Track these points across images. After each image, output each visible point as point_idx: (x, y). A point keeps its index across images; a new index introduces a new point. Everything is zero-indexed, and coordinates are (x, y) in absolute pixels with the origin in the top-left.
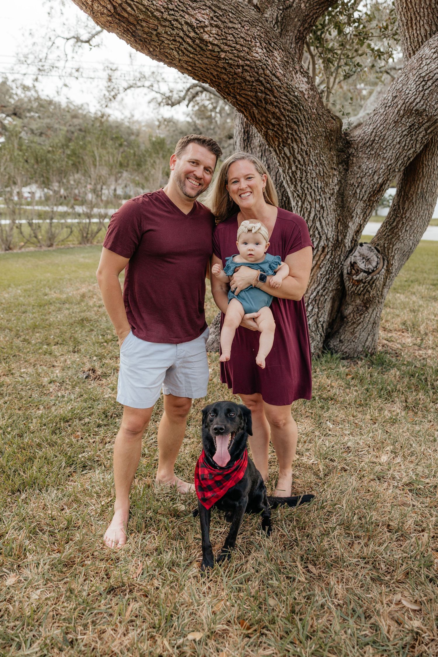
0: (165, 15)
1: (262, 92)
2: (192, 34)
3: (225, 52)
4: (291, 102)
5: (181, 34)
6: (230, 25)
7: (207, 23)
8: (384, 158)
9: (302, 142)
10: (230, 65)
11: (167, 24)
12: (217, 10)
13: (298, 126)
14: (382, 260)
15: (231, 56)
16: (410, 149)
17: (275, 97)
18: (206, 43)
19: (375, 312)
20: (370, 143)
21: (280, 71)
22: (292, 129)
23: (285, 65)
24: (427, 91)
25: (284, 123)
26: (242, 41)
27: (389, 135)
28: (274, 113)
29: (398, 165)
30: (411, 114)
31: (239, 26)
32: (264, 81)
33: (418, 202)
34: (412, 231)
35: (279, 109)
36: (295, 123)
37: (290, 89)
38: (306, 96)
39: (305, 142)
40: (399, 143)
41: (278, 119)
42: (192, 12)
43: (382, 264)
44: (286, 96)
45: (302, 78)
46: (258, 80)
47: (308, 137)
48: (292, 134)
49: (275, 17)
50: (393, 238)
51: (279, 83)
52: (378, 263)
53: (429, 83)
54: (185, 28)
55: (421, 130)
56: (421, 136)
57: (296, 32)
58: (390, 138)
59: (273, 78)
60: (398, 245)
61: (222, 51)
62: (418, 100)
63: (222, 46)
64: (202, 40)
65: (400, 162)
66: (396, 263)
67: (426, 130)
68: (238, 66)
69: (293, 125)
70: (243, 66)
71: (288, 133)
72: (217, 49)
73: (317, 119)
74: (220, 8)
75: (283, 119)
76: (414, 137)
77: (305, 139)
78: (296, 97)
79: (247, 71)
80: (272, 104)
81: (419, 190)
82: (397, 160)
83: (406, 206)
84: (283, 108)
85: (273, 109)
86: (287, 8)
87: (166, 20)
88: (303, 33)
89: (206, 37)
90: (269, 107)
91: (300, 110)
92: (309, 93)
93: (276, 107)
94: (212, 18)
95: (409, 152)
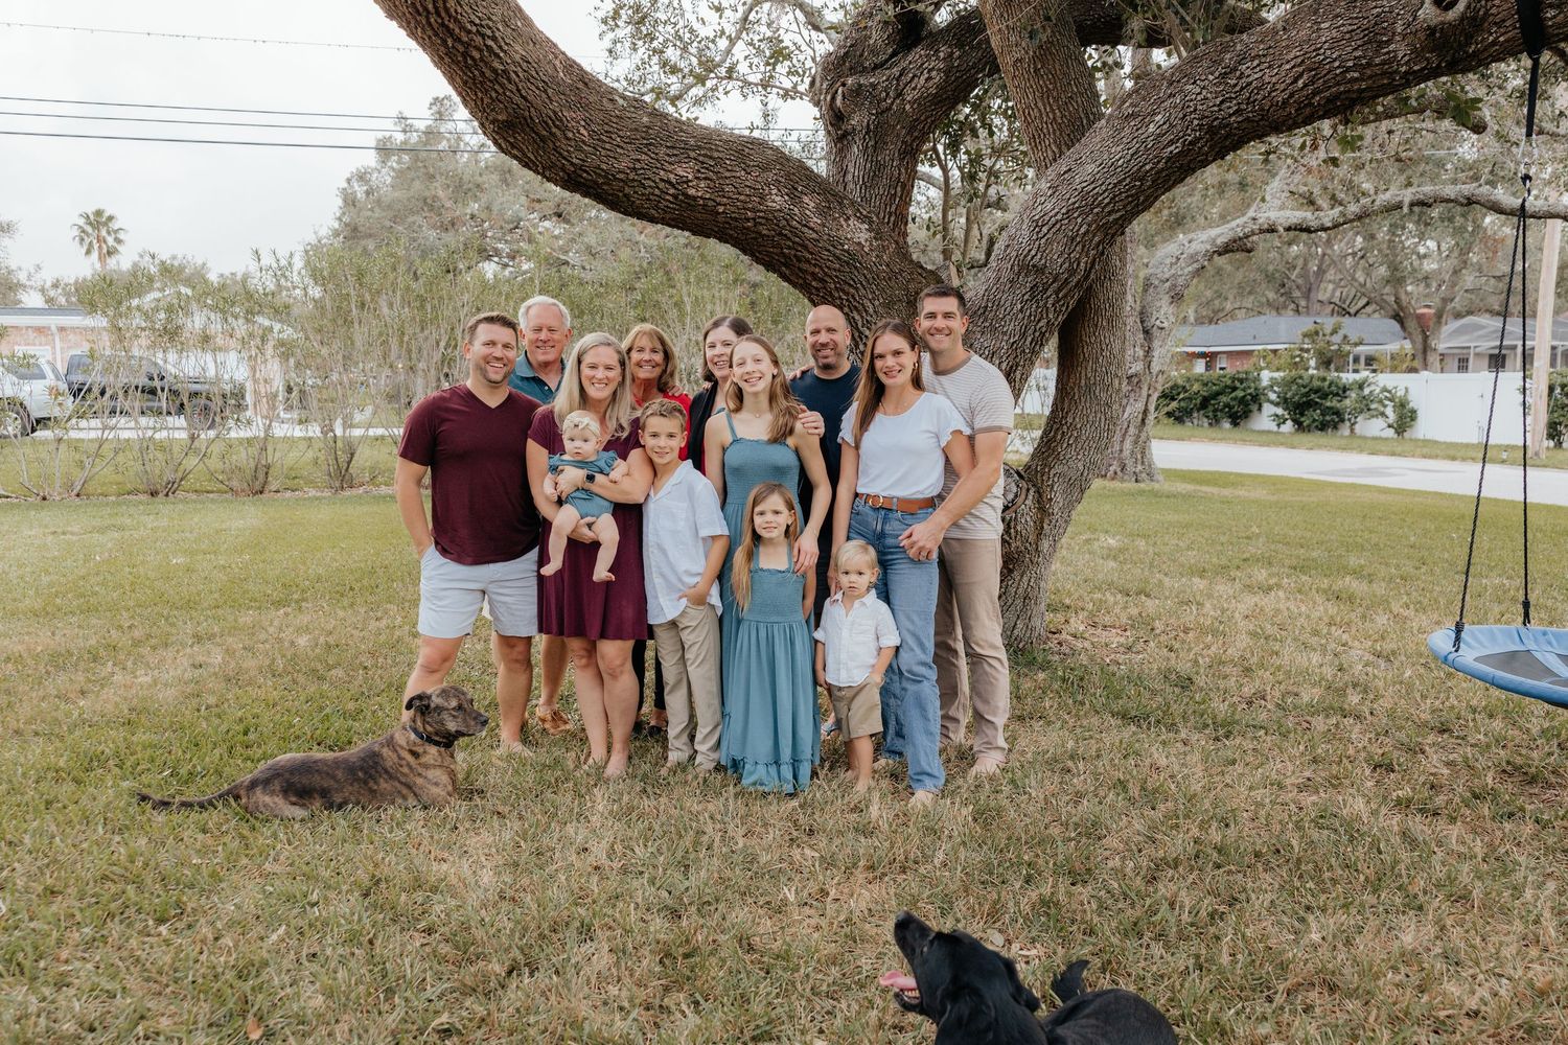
0: (631, 176)
1: (789, 248)
2: (672, 191)
3: (725, 205)
4: (838, 258)
5: (657, 192)
6: (728, 174)
7: (690, 177)
8: (1004, 333)
9: (866, 311)
10: (736, 219)
11: (636, 184)
12: (706, 160)
13: (857, 289)
14: (1024, 491)
15: (733, 209)
16: (1039, 321)
17: (812, 253)
18: (695, 198)
19: (1025, 579)
20: (982, 311)
21: (816, 220)
22: (847, 294)
23: (823, 212)
24: (1043, 240)
25: (833, 286)
26: (747, 191)
27: (1006, 299)
28: (813, 274)
29: (1028, 343)
30: (1029, 271)
31: (743, 173)
32: (789, 235)
33: (1083, 400)
34: (1079, 446)
35: (821, 268)
36: (851, 286)
37: (835, 242)
38: (866, 249)
39: (871, 311)
40: (1021, 311)
41: (822, 280)
42: (671, 168)
43: (1023, 496)
44: (829, 251)
45: (858, 225)
46: (780, 234)
47: (877, 303)
48: (847, 300)
49: (865, 124)
50: (1049, 456)
51: (814, 236)
52: (1016, 496)
53: (1045, 230)
54: (662, 185)
55: (1049, 293)
56: (1051, 301)
57: (899, 144)
58: (1008, 304)
59: (806, 230)
60: (1058, 469)
61: (720, 204)
62: (1033, 252)
63: (718, 199)
64: (687, 196)
65: (1030, 339)
66: (1058, 499)
67: (1057, 293)
68: (748, 220)
69: (846, 288)
70: (754, 219)
71: (840, 298)
72: (710, 203)
73: (890, 279)
74: (711, 157)
75: (829, 280)
76: (1041, 304)
77: (871, 306)
78: (847, 251)
79: (761, 224)
80: (808, 261)
81: (1083, 382)
82: (1023, 335)
83: (1066, 406)
84: (828, 268)
85: (812, 269)
86: (883, 112)
87: (633, 180)
88: (911, 145)
89: (692, 192)
90: (805, 266)
91: (856, 268)
92: (871, 244)
93: (815, 265)
94: (699, 171)
95: (1041, 324)
